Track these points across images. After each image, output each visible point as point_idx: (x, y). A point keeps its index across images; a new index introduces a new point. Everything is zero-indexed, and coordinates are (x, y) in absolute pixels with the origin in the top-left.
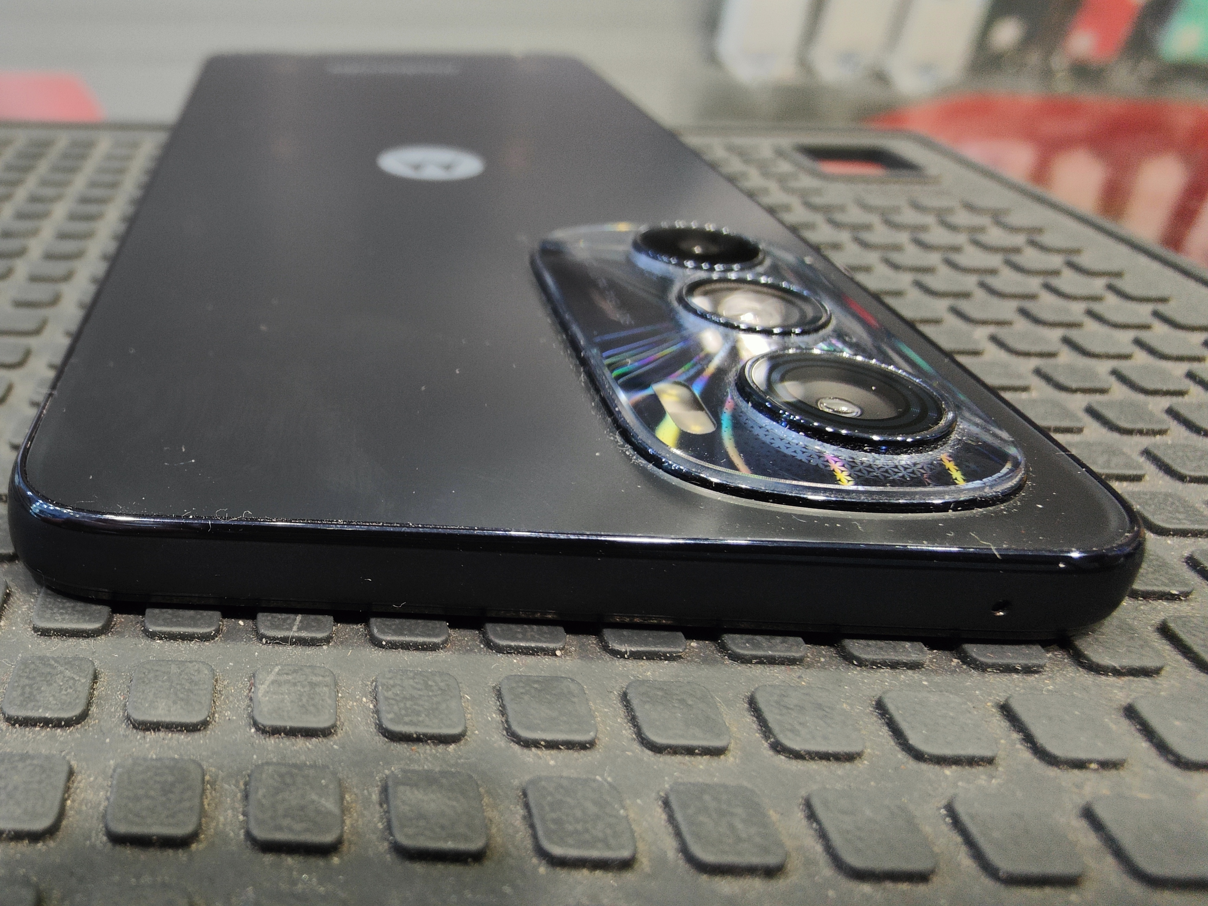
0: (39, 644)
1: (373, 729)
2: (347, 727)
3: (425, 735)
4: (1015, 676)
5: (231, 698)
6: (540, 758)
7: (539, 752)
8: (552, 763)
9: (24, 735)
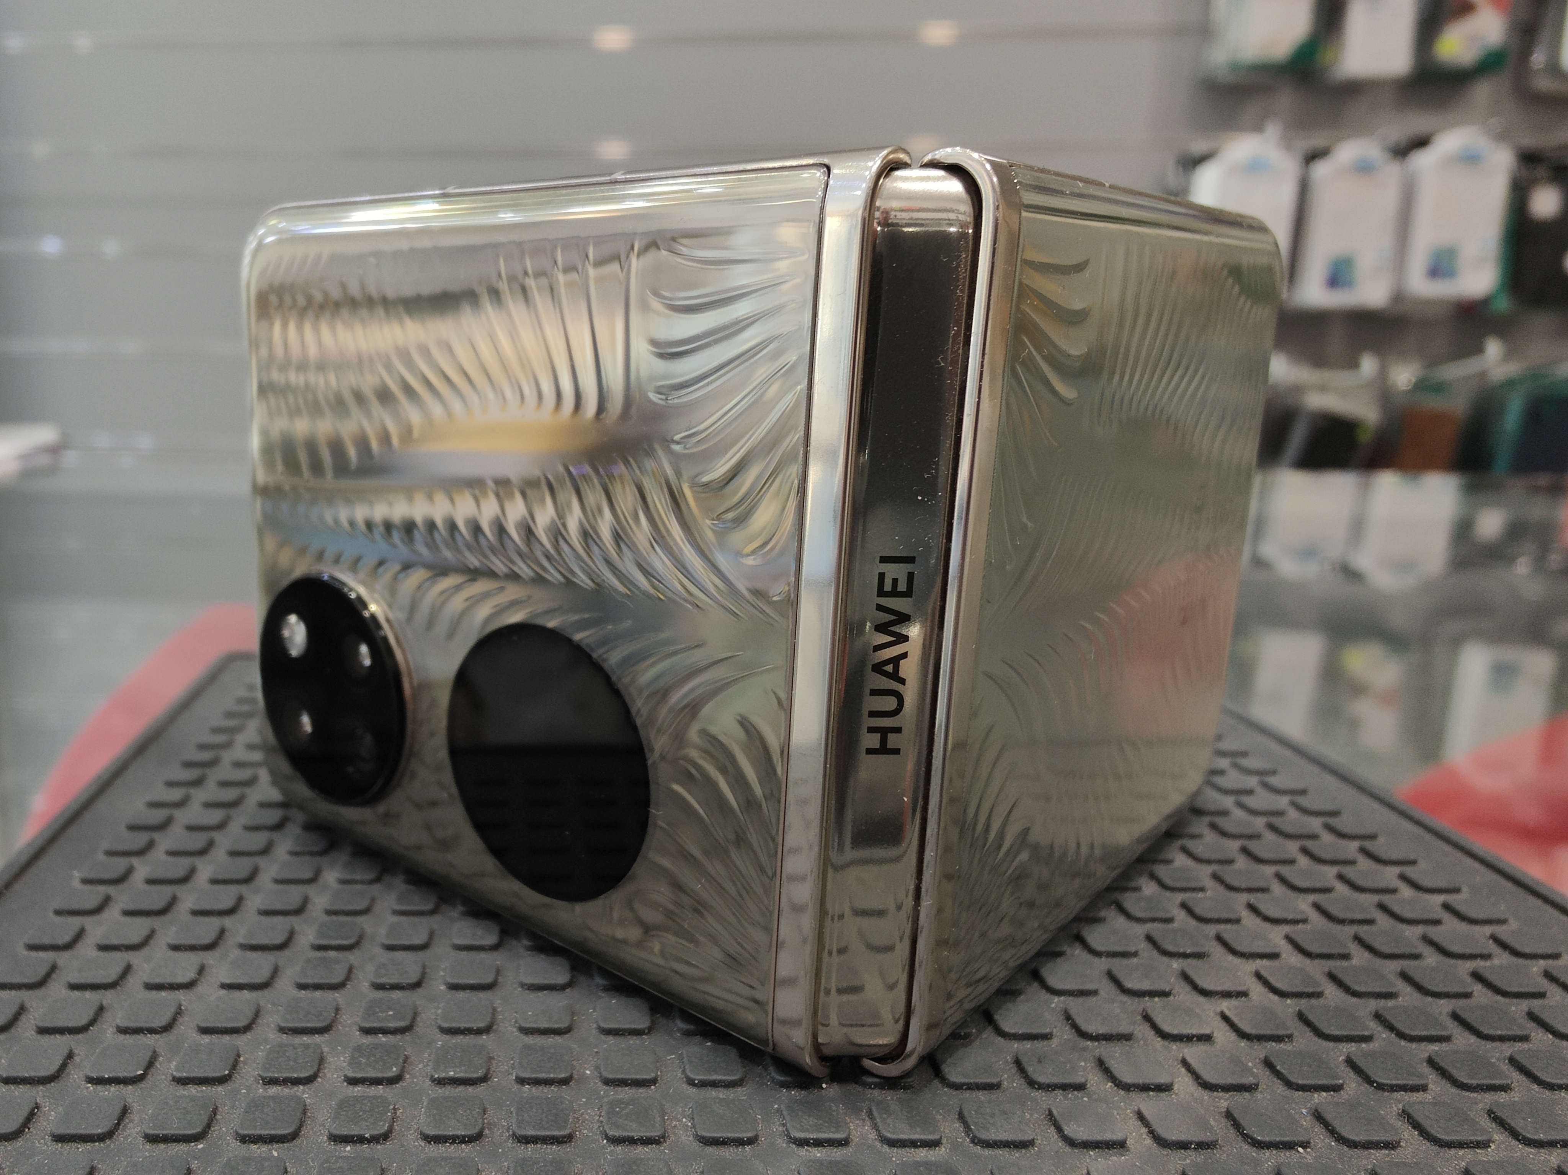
0: (437, 1090)
1: (691, 1138)
2: (672, 1138)
3: (728, 1138)
4: (1151, 1093)
5: (586, 1122)
6: (810, 1152)
7: (809, 1149)
8: (819, 1155)
9: (439, 1149)
